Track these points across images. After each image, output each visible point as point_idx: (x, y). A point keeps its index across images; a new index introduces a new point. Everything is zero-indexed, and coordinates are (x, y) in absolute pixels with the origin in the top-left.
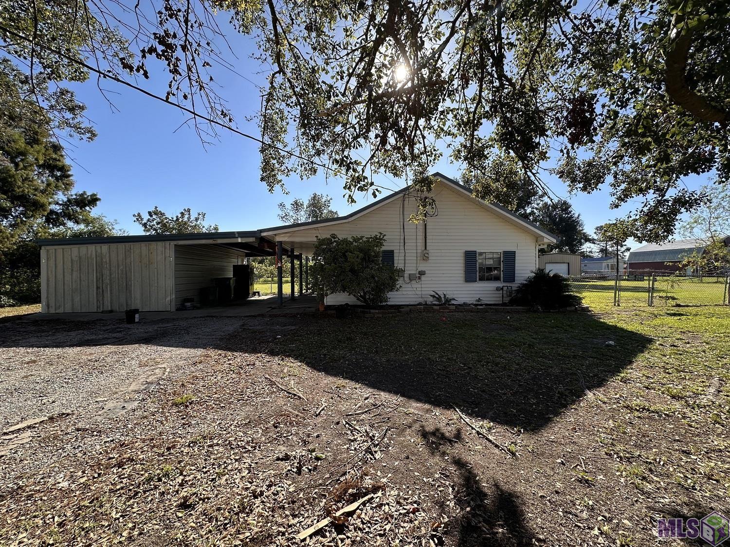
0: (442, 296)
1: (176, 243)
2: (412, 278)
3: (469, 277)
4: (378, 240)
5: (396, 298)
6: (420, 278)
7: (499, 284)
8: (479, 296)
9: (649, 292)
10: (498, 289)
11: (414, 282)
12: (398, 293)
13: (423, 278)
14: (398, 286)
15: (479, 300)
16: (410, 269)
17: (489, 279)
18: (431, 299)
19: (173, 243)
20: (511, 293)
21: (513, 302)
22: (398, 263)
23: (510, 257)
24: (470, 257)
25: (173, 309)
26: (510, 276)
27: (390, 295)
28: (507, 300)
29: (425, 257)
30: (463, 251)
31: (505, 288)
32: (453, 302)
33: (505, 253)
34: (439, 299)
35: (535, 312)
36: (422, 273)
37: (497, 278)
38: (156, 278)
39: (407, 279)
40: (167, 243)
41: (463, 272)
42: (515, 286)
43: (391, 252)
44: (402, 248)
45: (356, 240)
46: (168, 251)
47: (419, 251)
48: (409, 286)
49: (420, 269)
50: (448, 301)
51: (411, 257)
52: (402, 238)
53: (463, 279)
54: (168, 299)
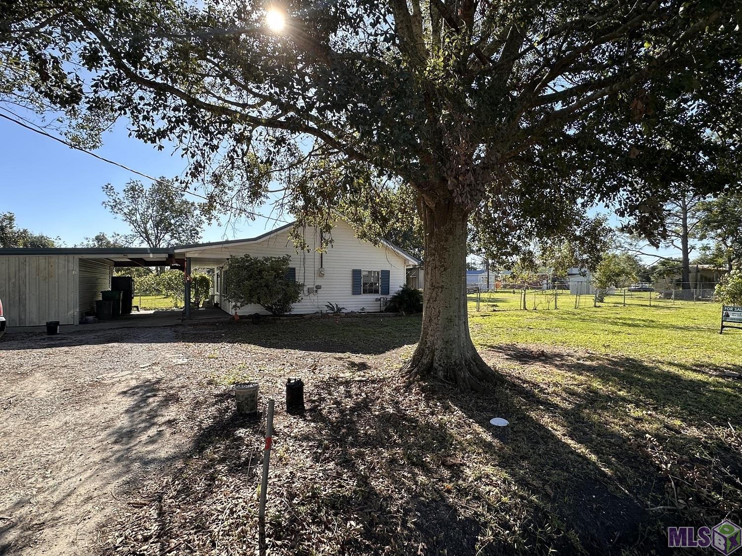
0: (335, 306)
1: (80, 256)
2: (310, 291)
3: (356, 291)
4: (285, 260)
5: (298, 308)
6: (316, 291)
7: (378, 296)
8: (363, 306)
9: (477, 301)
10: (377, 300)
11: (311, 295)
12: (300, 304)
13: (319, 291)
14: (300, 298)
15: (363, 309)
16: (309, 284)
17: (371, 292)
18: (326, 308)
19: (77, 257)
20: (386, 303)
21: (387, 310)
22: (299, 279)
23: (386, 274)
24: (356, 274)
25: (77, 322)
26: (386, 291)
27: (293, 305)
28: (383, 308)
29: (321, 275)
30: (351, 270)
31: (382, 300)
32: (343, 311)
33: (382, 271)
34: (332, 309)
35: (400, 316)
36: (319, 287)
37: (376, 292)
38: (57, 292)
39: (306, 292)
40: (71, 257)
41: (351, 286)
42: (389, 297)
43: (294, 269)
44: (302, 266)
45: (267, 260)
46: (71, 265)
47: (316, 269)
48: (308, 298)
49: (317, 284)
50: (339, 310)
51: (310, 275)
52: (302, 257)
53: (351, 292)
54: (71, 312)
